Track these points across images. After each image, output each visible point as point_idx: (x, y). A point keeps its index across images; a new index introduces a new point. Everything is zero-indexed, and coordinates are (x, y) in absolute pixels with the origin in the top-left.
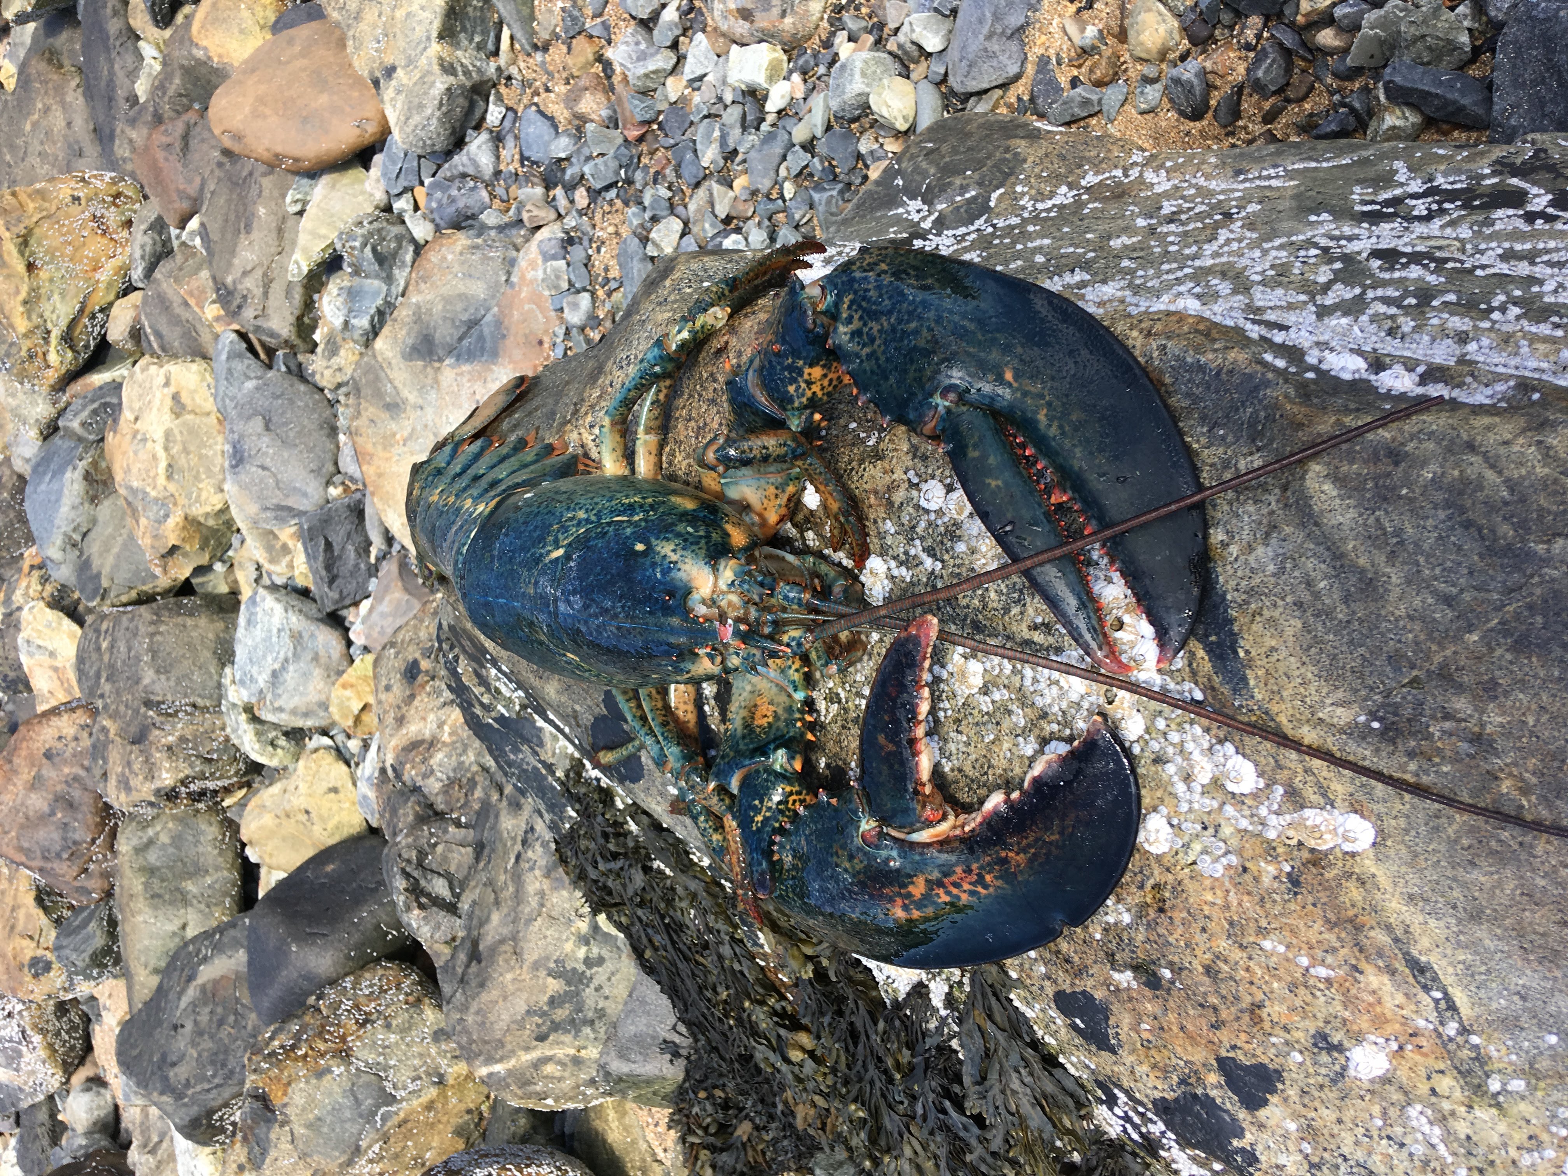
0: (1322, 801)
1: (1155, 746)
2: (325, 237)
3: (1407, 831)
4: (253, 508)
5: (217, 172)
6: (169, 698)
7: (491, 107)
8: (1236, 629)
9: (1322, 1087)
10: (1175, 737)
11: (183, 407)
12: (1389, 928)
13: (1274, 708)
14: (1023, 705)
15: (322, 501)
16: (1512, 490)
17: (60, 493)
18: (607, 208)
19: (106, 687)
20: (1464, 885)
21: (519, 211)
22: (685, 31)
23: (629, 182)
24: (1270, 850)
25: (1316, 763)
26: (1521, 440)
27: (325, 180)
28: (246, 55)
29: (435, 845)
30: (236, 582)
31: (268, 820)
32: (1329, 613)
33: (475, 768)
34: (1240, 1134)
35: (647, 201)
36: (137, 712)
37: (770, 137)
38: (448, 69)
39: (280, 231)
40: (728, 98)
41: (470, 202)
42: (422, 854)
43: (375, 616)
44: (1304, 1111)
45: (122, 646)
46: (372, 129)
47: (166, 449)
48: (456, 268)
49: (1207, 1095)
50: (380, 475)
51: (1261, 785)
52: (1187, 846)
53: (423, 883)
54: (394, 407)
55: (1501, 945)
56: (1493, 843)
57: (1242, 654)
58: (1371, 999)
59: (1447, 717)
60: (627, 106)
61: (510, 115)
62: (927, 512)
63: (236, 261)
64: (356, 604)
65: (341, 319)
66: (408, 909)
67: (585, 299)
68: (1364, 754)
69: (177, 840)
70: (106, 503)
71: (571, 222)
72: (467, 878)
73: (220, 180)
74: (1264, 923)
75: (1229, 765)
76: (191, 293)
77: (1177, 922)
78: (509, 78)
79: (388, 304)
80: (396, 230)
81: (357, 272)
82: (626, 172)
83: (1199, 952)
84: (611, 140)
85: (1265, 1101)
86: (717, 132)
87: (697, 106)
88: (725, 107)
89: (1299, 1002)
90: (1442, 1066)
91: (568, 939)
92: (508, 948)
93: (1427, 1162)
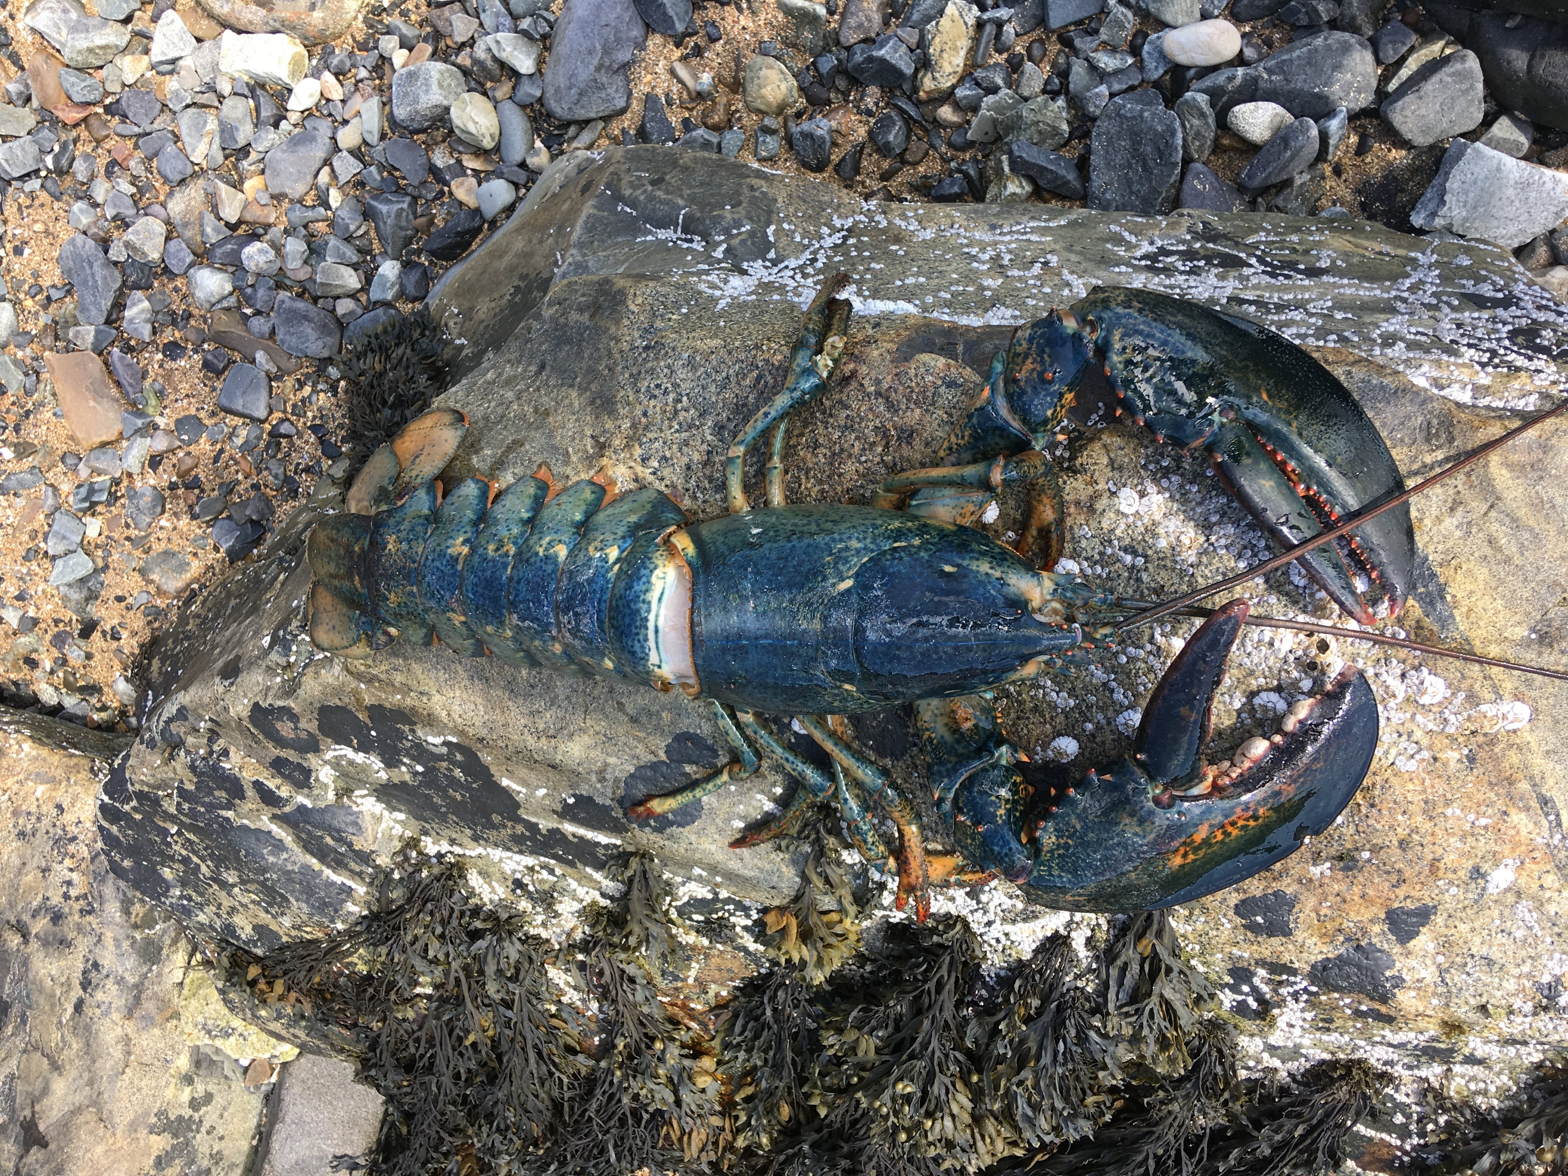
0: (1493, 697)
3: (1554, 706)
8: (1442, 581)
9: (1465, 908)
12: (1532, 778)
13: (1472, 635)
23: (62, 172)
24: (1452, 741)
25: (1495, 669)
32: (1507, 561)
34: (1392, 966)
35: (100, 196)
37: (298, 138)
40: (225, 87)
44: (1446, 931)
49: (1370, 944)
51: (1448, 695)
52: (1386, 752)
57: (1449, 598)
58: (1513, 832)
60: (48, 82)
62: (1125, 515)
68: (1530, 657)
74: (1449, 796)
75: (1426, 683)
77: (1384, 812)
82: (57, 159)
83: (1399, 830)
84: (19, 120)
85: (1417, 933)
86: (212, 125)
87: (176, 94)
88: (221, 98)
89: (1467, 848)
90: (1548, 867)
91: (168, 1084)
92: (89, 1117)
93: (1525, 941)
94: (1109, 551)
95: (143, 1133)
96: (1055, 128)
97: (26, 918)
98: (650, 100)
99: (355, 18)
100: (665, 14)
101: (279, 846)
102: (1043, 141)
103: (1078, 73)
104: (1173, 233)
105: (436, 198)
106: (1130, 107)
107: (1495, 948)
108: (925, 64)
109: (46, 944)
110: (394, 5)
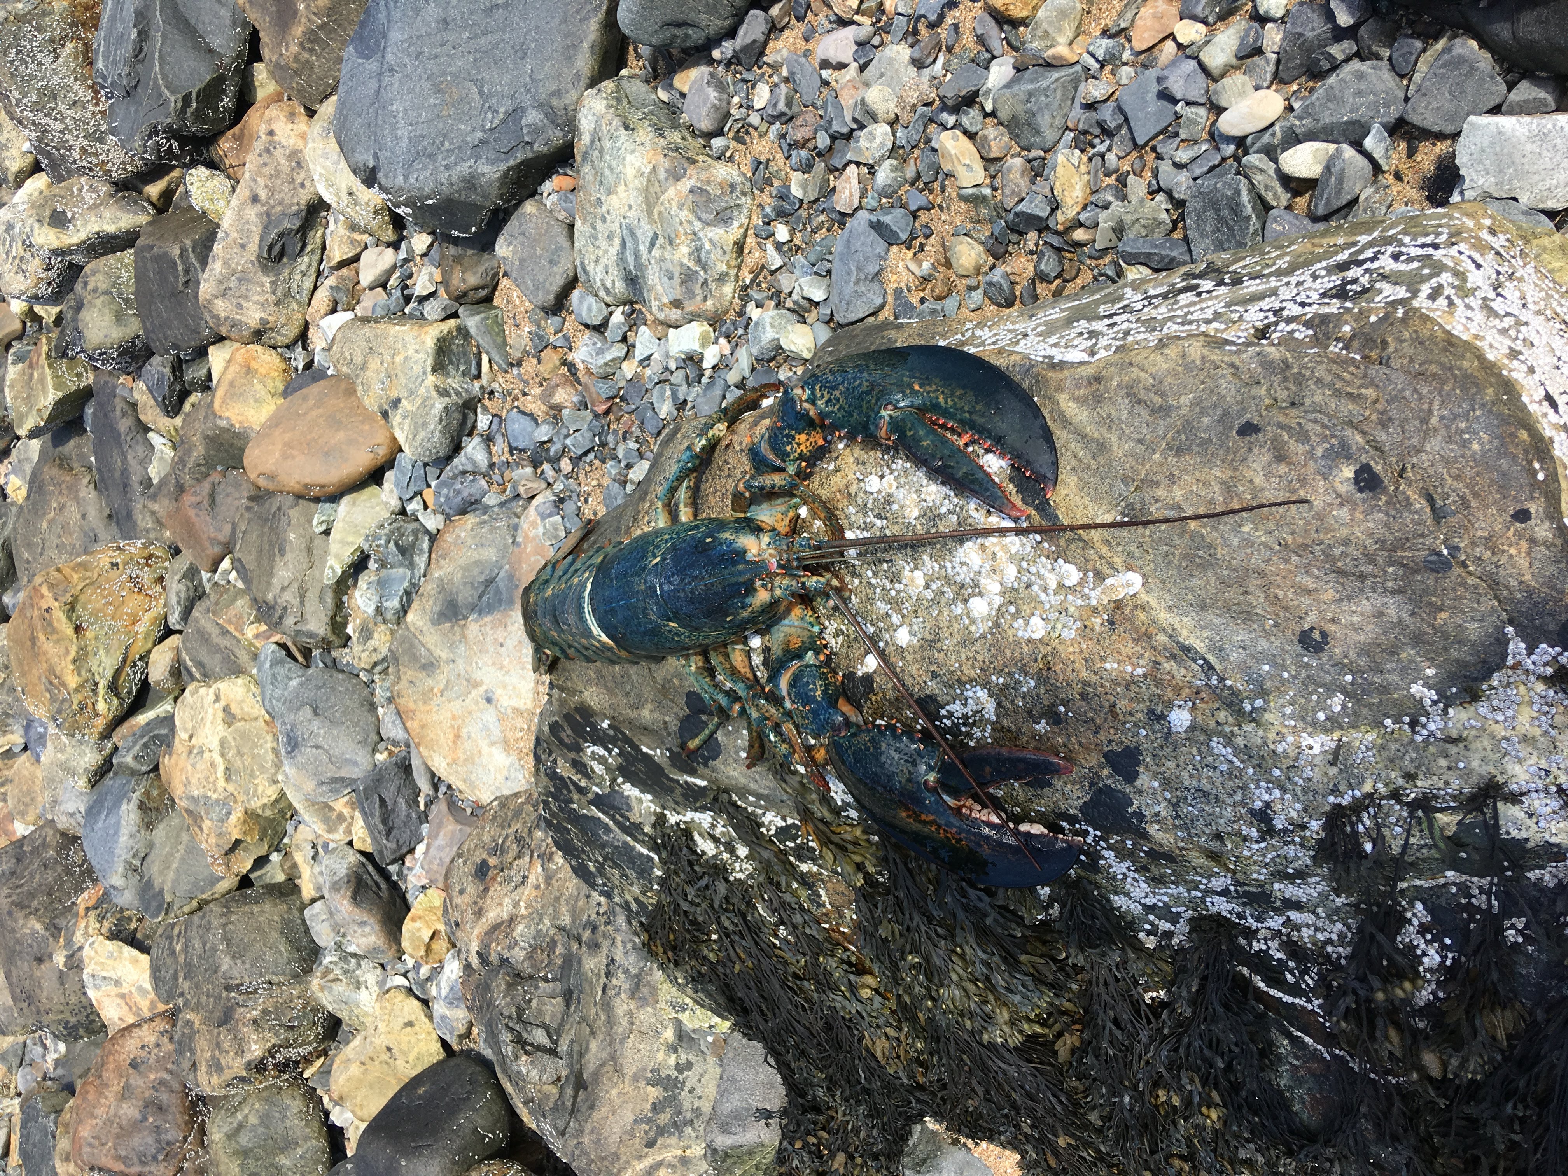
0: (1112, 571)
1: (1025, 579)
2: (352, 543)
3: (1156, 570)
4: (310, 786)
5: (247, 515)
6: (247, 979)
7: (480, 416)
9: (1162, 747)
11: (234, 716)
12: (1164, 630)
15: (370, 767)
17: (118, 824)
18: (588, 468)
19: (185, 985)
20: (1192, 590)
21: (514, 488)
22: (631, 327)
23: (603, 445)
24: (1095, 611)
27: (346, 500)
28: (263, 420)
29: (530, 1001)
30: (295, 866)
31: (355, 1069)
33: (551, 932)
34: (1130, 804)
35: (620, 454)
36: (220, 997)
37: (710, 385)
38: (443, 393)
39: (309, 550)
40: (673, 366)
41: (473, 491)
42: (520, 1011)
43: (432, 851)
44: (1158, 770)
45: (197, 944)
46: (382, 452)
47: (223, 755)
48: (470, 541)
49: (1106, 786)
50: (423, 727)
51: (1081, 575)
52: (1053, 628)
53: (525, 1035)
54: (430, 666)
55: (1222, 620)
58: (1168, 677)
59: (1157, 501)
60: (593, 389)
61: (496, 420)
63: (275, 580)
64: (412, 851)
65: (373, 607)
66: (517, 1058)
69: (265, 1120)
70: (161, 826)
71: (559, 487)
72: (561, 1025)
73: (250, 520)
74: (1103, 654)
75: (1063, 572)
76: (229, 621)
77: (1059, 672)
78: (492, 392)
79: (413, 585)
80: (413, 526)
81: (383, 564)
82: (600, 438)
83: (1075, 686)
84: (583, 419)
86: (668, 392)
87: (650, 377)
88: (671, 373)
89: (1132, 694)
90: (1216, 705)
91: (658, 1050)
92: (609, 1068)
93: (1230, 774)
95: (643, 1083)
96: (1155, 220)
97: (580, 931)
98: (898, 292)
99: (733, 297)
100: (892, 230)
101: (608, 830)
102: (1151, 232)
103: (1166, 172)
106: (1207, 183)
107: (1205, 781)
108: (1056, 205)
109: (589, 948)
110: (752, 281)
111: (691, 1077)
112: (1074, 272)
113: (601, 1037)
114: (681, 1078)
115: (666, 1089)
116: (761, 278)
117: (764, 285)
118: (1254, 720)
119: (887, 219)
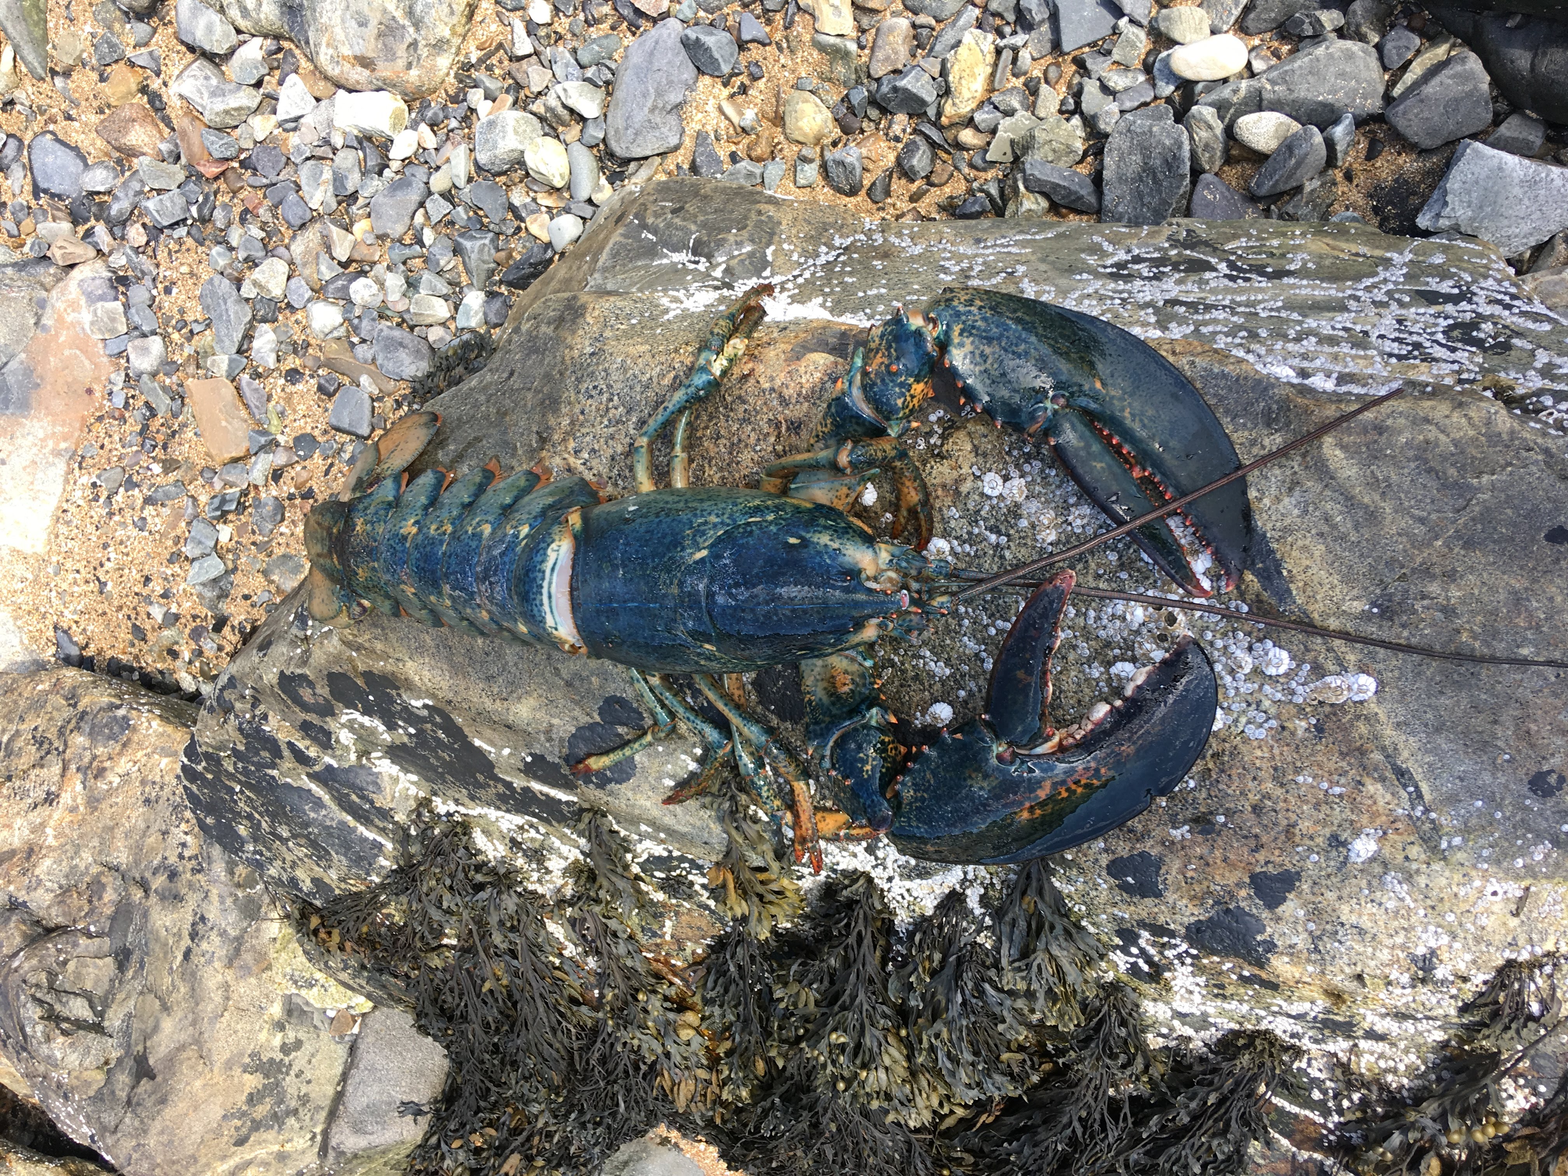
0: (1339, 669)
3: (1399, 679)
8: (1278, 556)
9: (1329, 876)
10: (1220, 643)
12: (1384, 749)
13: (1310, 608)
14: (1087, 640)
16: (1456, 446)
18: (173, 246)
20: (1436, 708)
21: (39, 245)
22: (272, 70)
23: (205, 220)
24: (1300, 711)
25: (1337, 642)
26: (1455, 414)
29: (65, 963)
32: (1343, 538)
33: (95, 870)
34: (1262, 930)
35: (235, 241)
37: (399, 184)
40: (337, 141)
42: (52, 975)
44: (1313, 898)
49: (1239, 908)
51: (1294, 665)
52: (1236, 721)
53: (58, 1007)
55: (1452, 746)
56: (1455, 676)
57: (1285, 573)
58: (1370, 802)
59: (1425, 597)
60: (194, 140)
61: (13, 140)
62: (990, 498)
66: (48, 1039)
67: (156, 344)
68: (1371, 630)
72: (111, 992)
74: (1299, 764)
75: (1271, 654)
77: (1234, 777)
82: (200, 210)
83: (1250, 796)
84: (171, 175)
85: (1285, 899)
86: (327, 175)
87: (298, 148)
88: (335, 150)
89: (1322, 816)
90: (1412, 839)
91: (261, 1029)
92: (191, 1053)
93: (1397, 912)
94: (976, 531)
95: (237, 1071)
96: (1068, 146)
97: (148, 875)
98: (700, 137)
99: (448, 74)
100: (711, 57)
101: (318, 804)
102: (1059, 159)
103: (1090, 93)
104: (1151, 241)
105: (514, 234)
106: (1140, 122)
107: (1365, 918)
108: (946, 92)
109: (163, 898)
110: (481, 61)
111: (299, 1059)
112: (946, 177)
113: (180, 1014)
114: (287, 1060)
115: (267, 1076)
116: (494, 60)
117: (497, 71)
118: (1445, 859)
119: (710, 41)
